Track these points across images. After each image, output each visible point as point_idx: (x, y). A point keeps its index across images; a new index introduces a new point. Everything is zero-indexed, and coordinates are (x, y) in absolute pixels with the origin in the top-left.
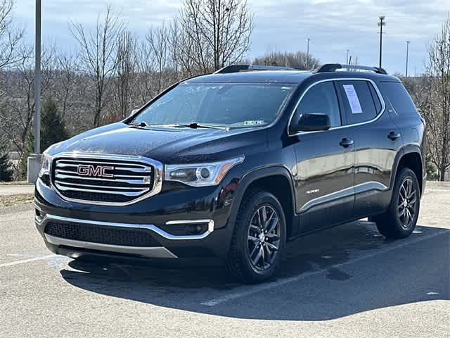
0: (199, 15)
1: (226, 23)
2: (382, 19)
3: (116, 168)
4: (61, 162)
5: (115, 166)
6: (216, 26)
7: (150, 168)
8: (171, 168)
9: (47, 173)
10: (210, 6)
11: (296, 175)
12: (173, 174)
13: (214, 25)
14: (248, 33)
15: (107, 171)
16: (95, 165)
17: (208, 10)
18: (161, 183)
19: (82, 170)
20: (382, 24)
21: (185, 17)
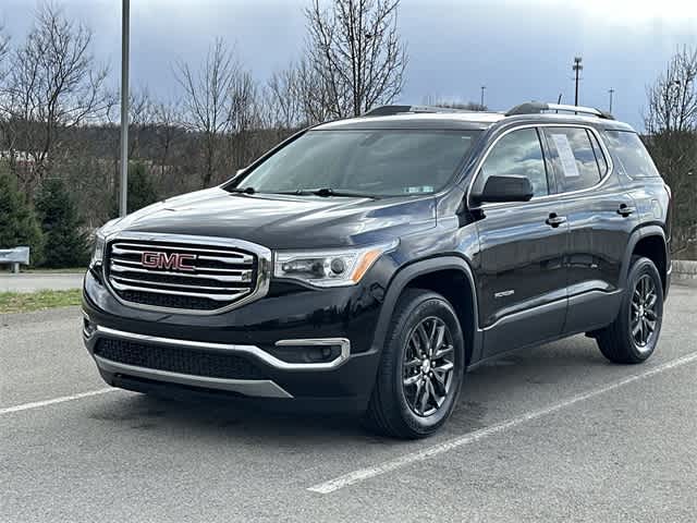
0: (333, 46)
1: (369, 56)
2: (577, 61)
3: (200, 257)
4: (118, 247)
5: (199, 253)
6: (356, 59)
7: (251, 257)
8: (284, 257)
9: (99, 264)
10: (347, 33)
11: (480, 266)
12: (286, 268)
13: (353, 58)
14: (401, 67)
15: (186, 262)
16: (169, 252)
17: (344, 38)
18: (268, 281)
19: (148, 260)
20: (577, 68)
21: (313, 49)
